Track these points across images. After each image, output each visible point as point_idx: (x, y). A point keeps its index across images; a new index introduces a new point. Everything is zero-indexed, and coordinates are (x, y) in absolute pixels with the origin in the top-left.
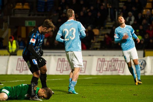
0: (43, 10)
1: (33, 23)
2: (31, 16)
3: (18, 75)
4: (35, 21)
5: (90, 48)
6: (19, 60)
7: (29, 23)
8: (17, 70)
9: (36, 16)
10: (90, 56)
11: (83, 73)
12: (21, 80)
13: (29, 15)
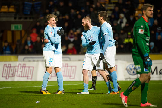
0: (29, 13)
1: (19, 27)
2: (17, 20)
3: (4, 82)
4: (21, 25)
5: (80, 53)
6: (5, 66)
7: (15, 27)
8: (3, 76)
9: (22, 20)
10: (80, 60)
11: (72, 79)
12: (7, 87)
13: (15, 18)
